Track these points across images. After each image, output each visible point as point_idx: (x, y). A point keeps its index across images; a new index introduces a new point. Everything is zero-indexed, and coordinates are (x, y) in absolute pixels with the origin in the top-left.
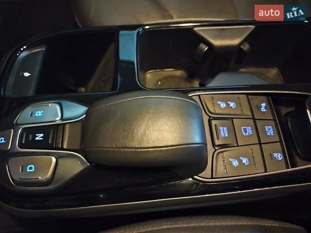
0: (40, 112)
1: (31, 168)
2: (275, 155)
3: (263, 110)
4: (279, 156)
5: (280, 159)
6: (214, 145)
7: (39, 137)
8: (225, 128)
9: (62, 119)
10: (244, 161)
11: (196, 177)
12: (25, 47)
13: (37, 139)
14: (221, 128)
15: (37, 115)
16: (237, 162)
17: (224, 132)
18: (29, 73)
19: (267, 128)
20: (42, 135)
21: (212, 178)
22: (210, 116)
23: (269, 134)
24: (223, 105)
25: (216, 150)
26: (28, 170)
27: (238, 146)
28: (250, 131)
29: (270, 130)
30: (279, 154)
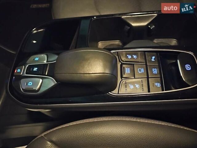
0: (37, 58)
1: (30, 84)
2: (156, 84)
3: (153, 60)
4: (159, 85)
5: (159, 86)
6: (122, 77)
7: (35, 69)
8: (129, 69)
9: (47, 61)
10: (137, 86)
11: (110, 93)
12: (35, 29)
13: (34, 70)
14: (127, 69)
15: (36, 60)
16: (133, 86)
17: (128, 70)
18: (36, 41)
19: (153, 69)
20: (37, 68)
21: (118, 94)
22: (122, 63)
23: (154, 73)
24: (130, 57)
25: (122, 80)
26: (29, 85)
27: (135, 78)
28: (143, 70)
29: (155, 71)
30: (159, 84)
